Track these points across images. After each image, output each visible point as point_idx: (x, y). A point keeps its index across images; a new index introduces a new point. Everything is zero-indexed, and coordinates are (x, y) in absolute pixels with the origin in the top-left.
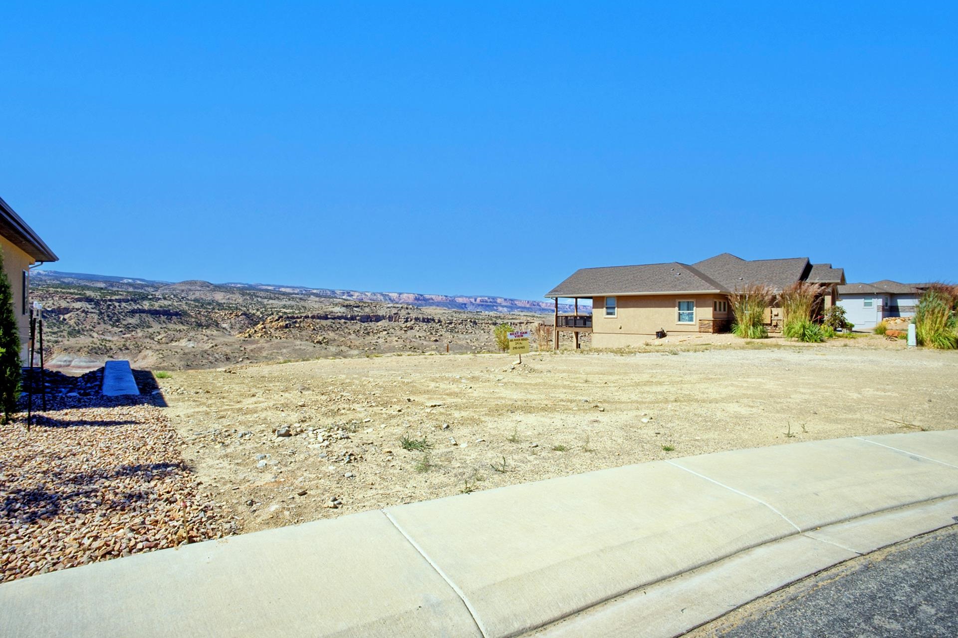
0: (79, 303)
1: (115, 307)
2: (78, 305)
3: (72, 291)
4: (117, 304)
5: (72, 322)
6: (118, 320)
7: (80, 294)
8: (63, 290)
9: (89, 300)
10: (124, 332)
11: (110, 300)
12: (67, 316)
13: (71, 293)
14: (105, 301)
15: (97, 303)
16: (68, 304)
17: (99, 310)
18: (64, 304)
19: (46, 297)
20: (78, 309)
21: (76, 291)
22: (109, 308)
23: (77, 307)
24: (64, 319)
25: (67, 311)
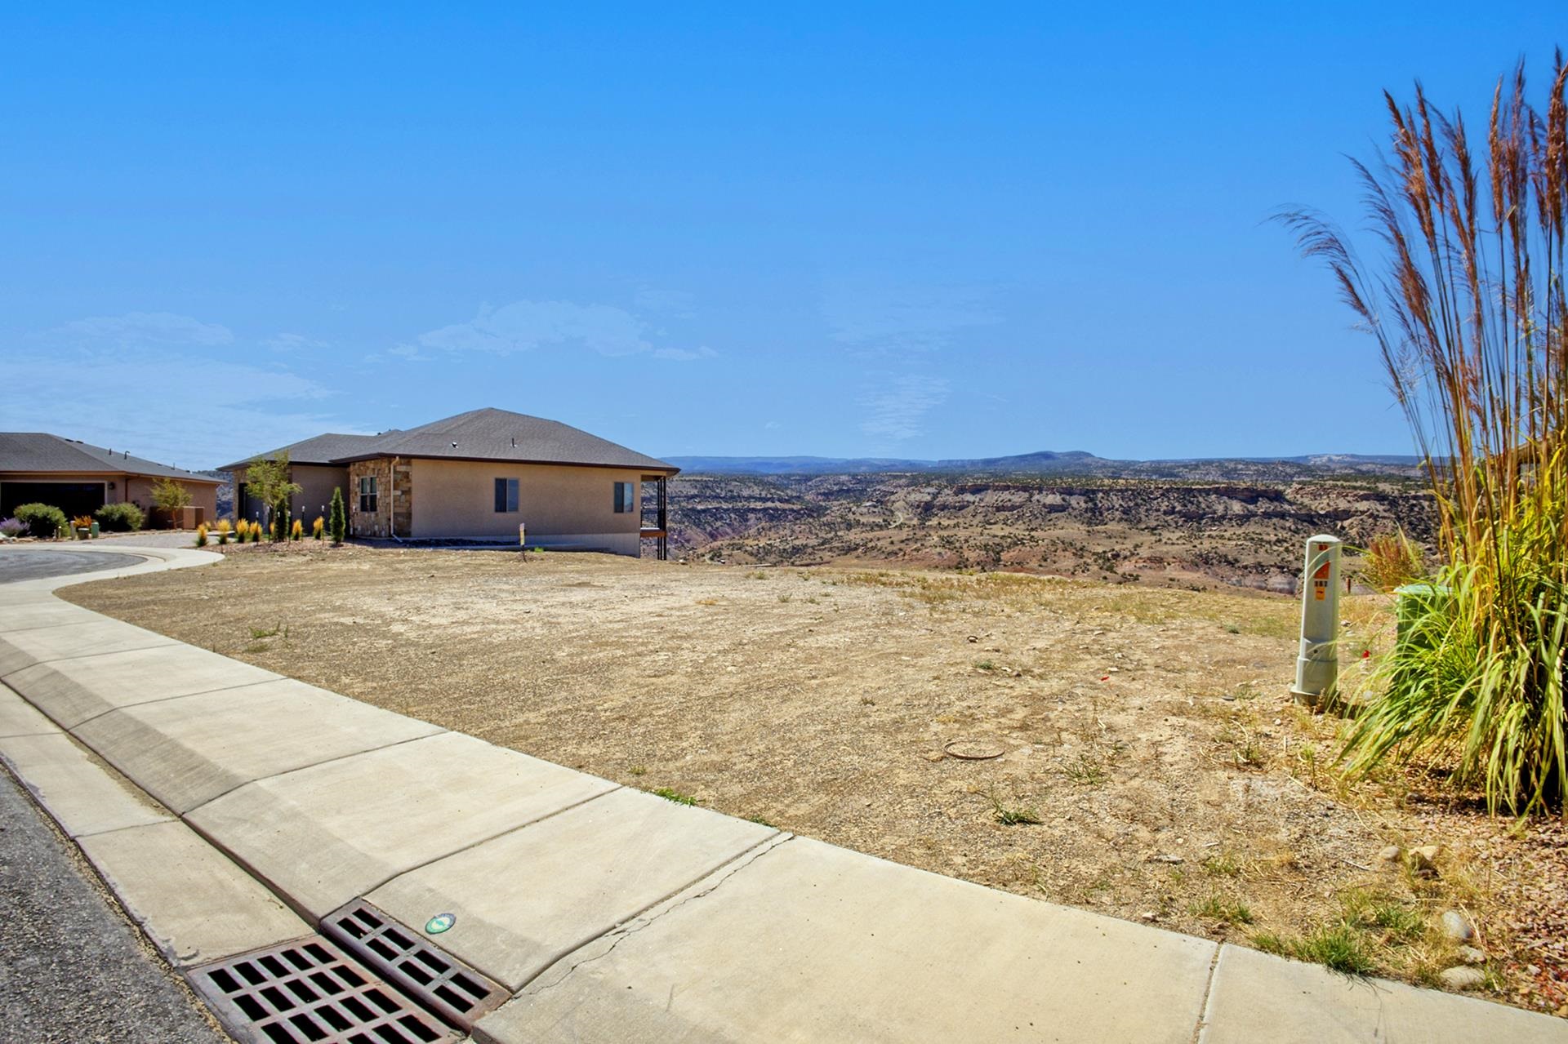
0: (1365, 502)
1: (1423, 508)
2: (1363, 506)
3: (1359, 484)
4: (1426, 504)
5: (1353, 532)
6: (1427, 530)
7: (1369, 489)
8: (1345, 484)
9: (1381, 497)
10: (1435, 550)
11: (1415, 498)
12: (1346, 523)
13: (1355, 488)
14: (1407, 499)
15: (1393, 503)
16: (1349, 505)
17: (1395, 514)
18: (1343, 505)
19: (1320, 495)
20: (1363, 513)
21: (1364, 484)
22: (1411, 510)
23: (1361, 509)
24: (1343, 528)
25: (1347, 514)
